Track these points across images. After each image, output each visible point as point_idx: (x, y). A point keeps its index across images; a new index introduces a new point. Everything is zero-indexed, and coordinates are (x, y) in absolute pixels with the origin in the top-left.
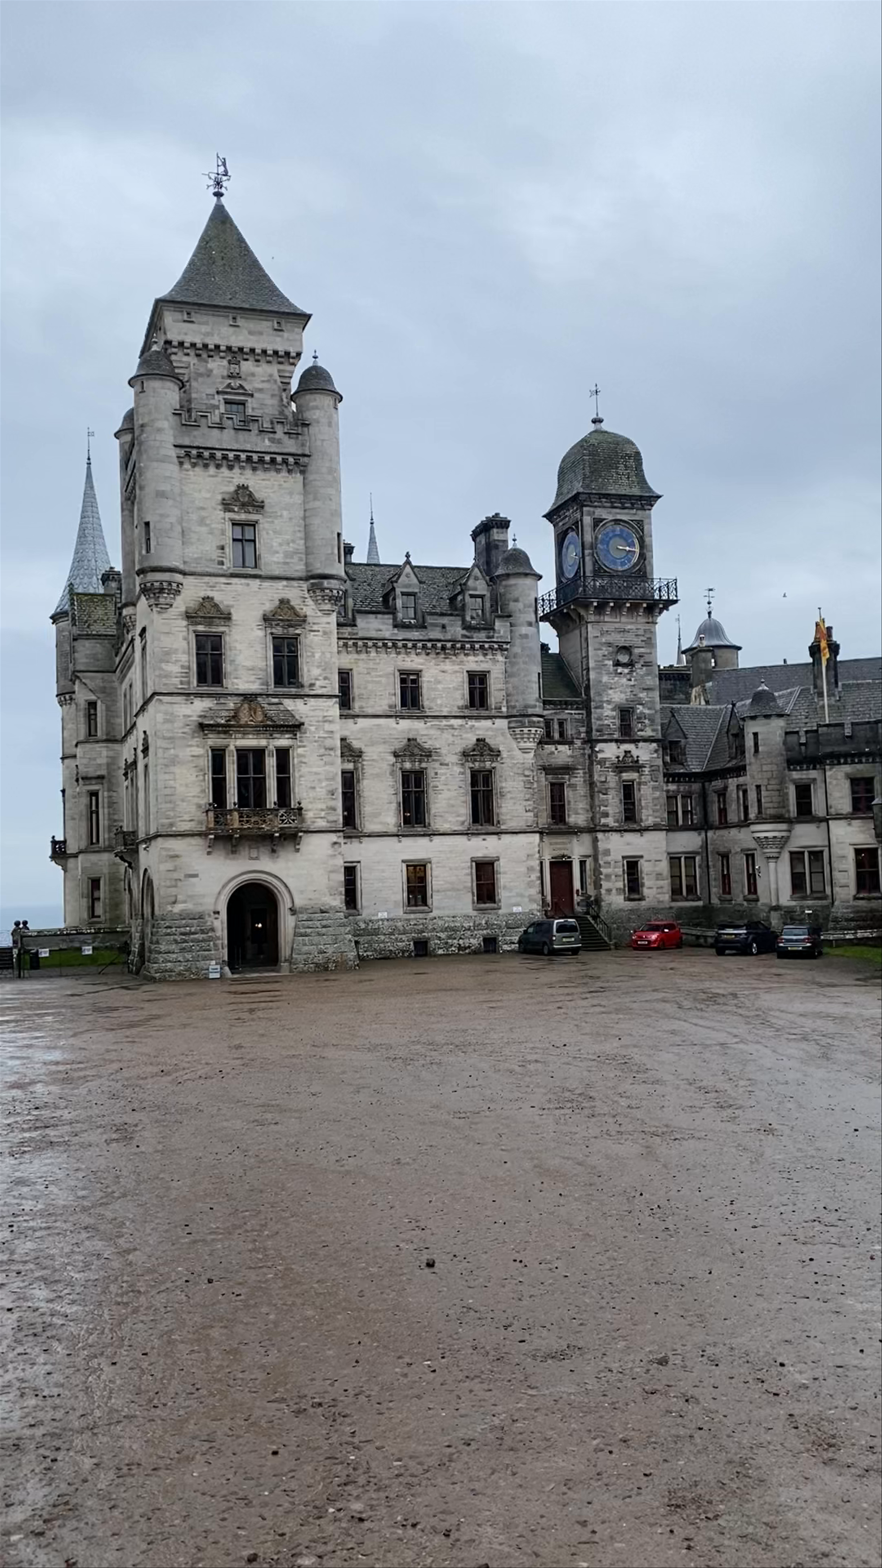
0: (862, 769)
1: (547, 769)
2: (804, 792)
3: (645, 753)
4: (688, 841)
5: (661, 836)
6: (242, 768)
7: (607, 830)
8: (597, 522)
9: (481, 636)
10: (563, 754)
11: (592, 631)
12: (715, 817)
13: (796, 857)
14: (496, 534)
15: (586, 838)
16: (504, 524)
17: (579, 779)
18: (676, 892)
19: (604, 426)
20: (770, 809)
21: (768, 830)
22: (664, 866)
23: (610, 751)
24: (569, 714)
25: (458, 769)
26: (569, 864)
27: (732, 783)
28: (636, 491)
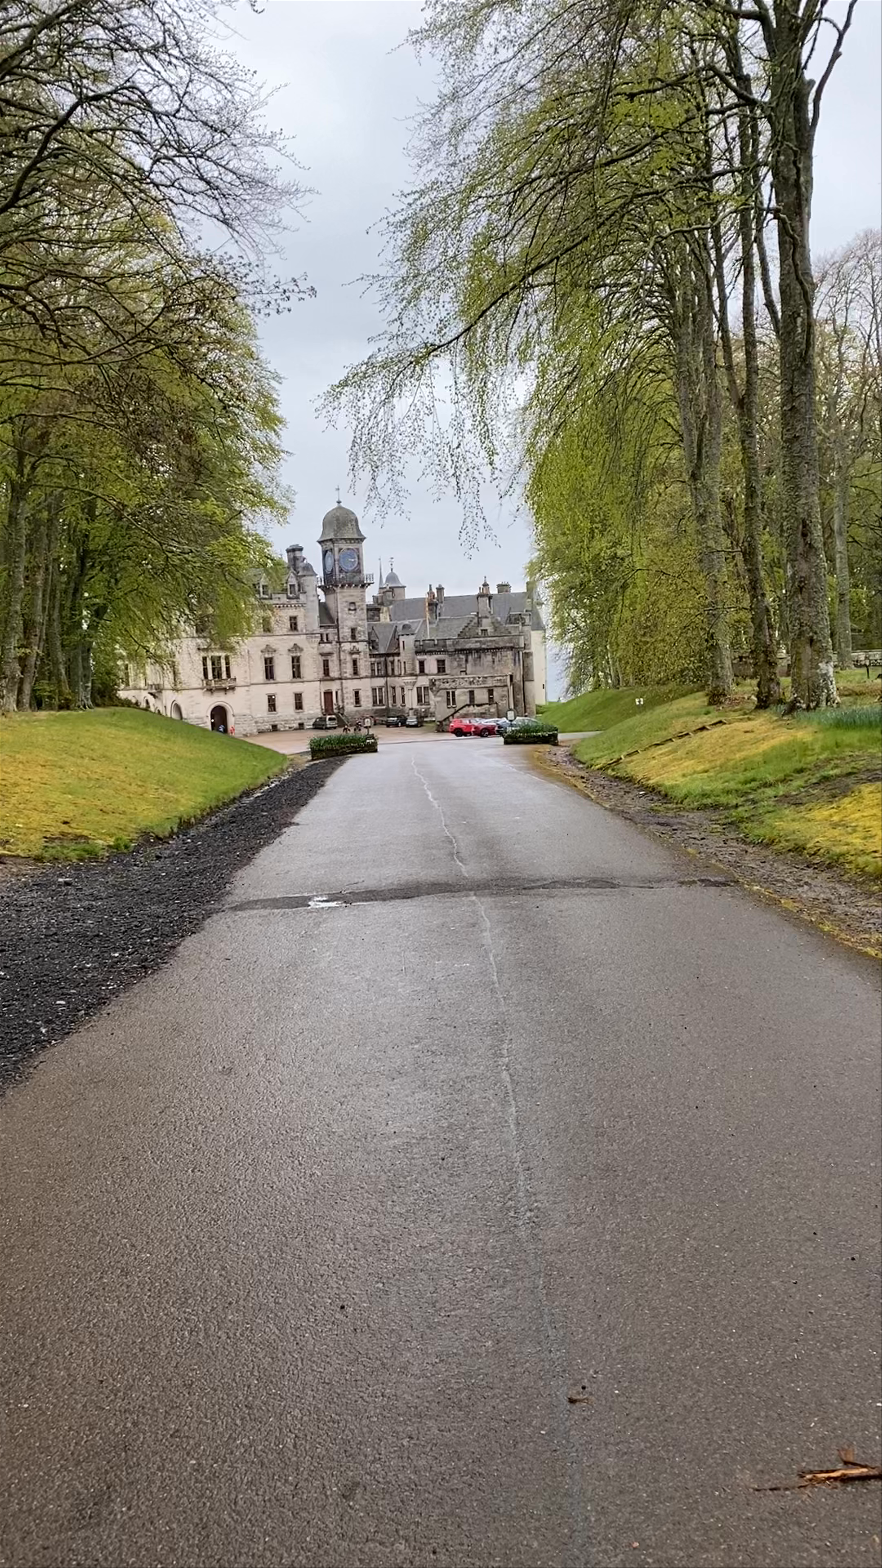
0: (441, 656)
1: (322, 655)
2: (422, 664)
3: (362, 647)
4: (380, 682)
5: (368, 680)
6: (213, 664)
7: (346, 679)
8: (340, 550)
9: (294, 602)
10: (327, 648)
11: (339, 596)
12: (390, 672)
13: (419, 689)
14: (298, 554)
15: (338, 682)
16: (301, 549)
17: (335, 657)
18: (375, 703)
19: (342, 504)
20: (408, 672)
21: (408, 679)
22: (370, 693)
23: (347, 647)
24: (330, 630)
25: (285, 656)
26: (331, 693)
27: (396, 658)
28: (356, 536)
